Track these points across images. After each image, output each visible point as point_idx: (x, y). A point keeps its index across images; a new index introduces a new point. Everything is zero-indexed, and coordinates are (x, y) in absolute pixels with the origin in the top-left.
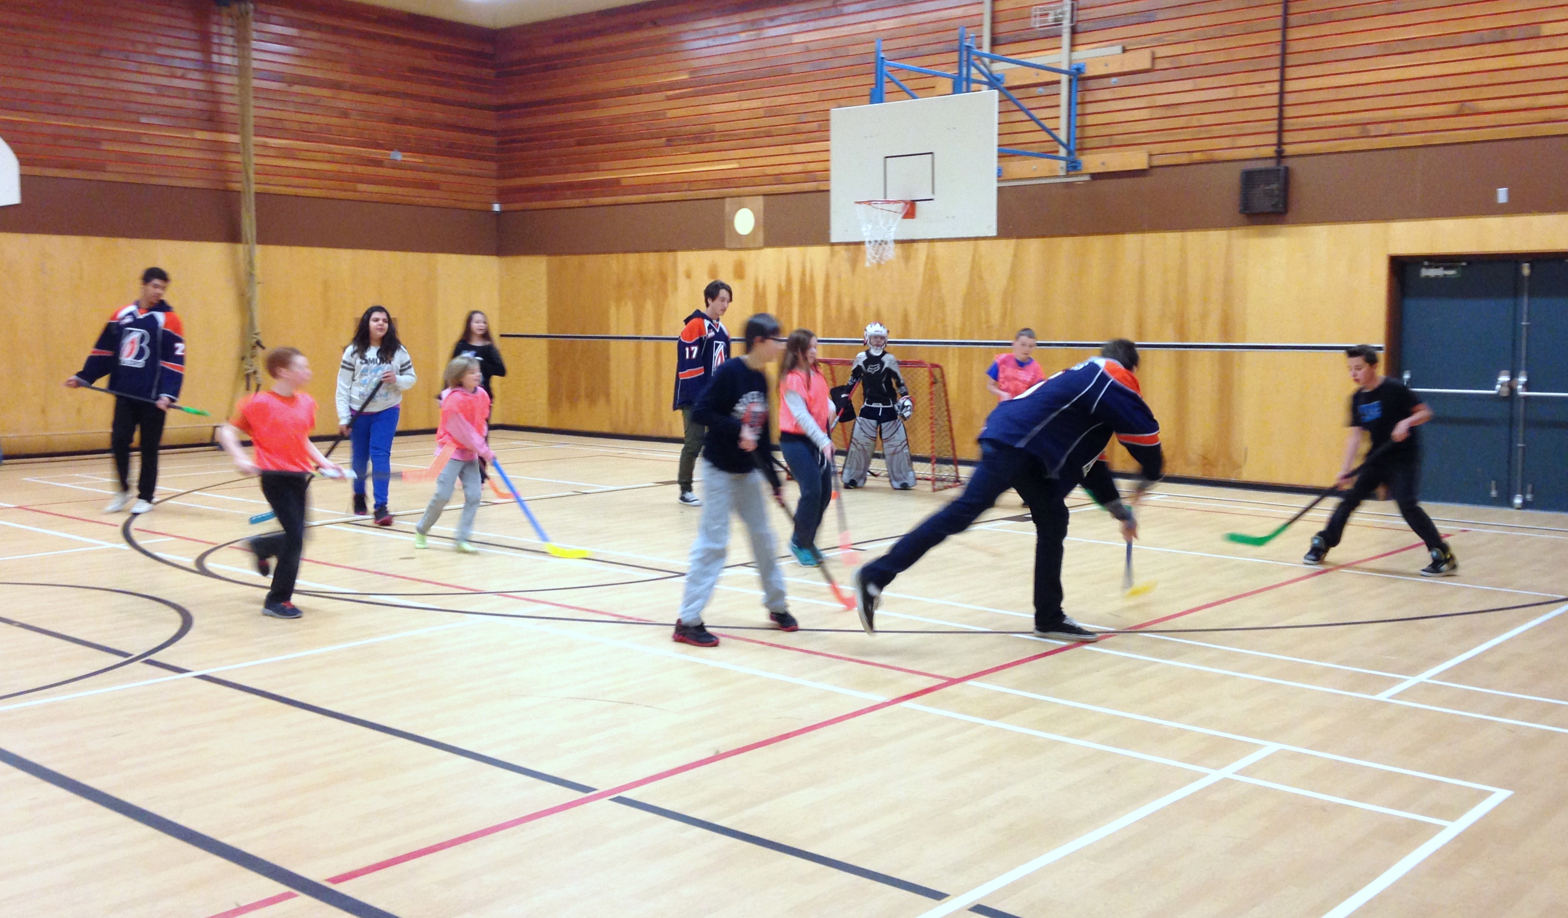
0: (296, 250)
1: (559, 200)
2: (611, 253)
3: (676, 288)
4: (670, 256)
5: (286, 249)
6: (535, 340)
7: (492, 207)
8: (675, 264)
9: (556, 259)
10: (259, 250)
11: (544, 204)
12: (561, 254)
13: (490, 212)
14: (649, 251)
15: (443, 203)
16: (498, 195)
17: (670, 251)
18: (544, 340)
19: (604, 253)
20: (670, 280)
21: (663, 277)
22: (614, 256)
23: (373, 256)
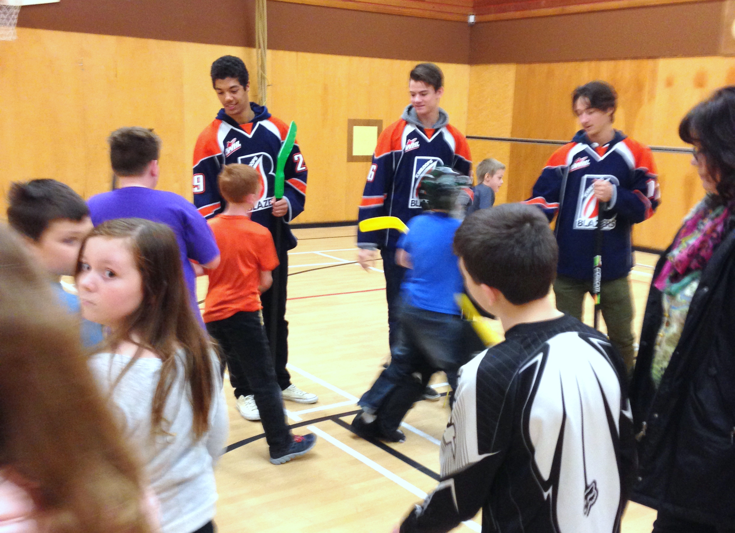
0: (301, 55)
1: (534, 9)
2: (583, 60)
3: (652, 96)
4: (648, 64)
5: (293, 54)
6: (497, 143)
7: (468, 19)
8: (654, 72)
9: (525, 68)
10: (269, 53)
11: (518, 14)
12: (530, 62)
13: (466, 22)
14: (626, 58)
15: (427, 14)
16: (473, 7)
17: (650, 58)
18: (508, 144)
19: (576, 60)
20: (647, 89)
21: (639, 86)
22: (586, 64)
23: (366, 62)
